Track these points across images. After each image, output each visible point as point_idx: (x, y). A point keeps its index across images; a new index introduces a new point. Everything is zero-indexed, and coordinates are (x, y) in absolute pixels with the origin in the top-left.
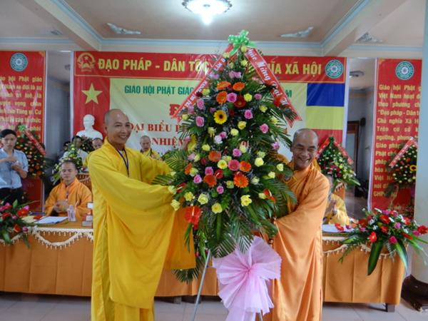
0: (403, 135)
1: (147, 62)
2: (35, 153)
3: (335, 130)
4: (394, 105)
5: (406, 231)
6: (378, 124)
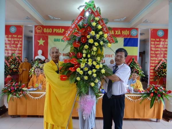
0: (160, 58)
1: (62, 30)
3: (134, 56)
4: (157, 46)
5: (164, 92)
6: (151, 54)
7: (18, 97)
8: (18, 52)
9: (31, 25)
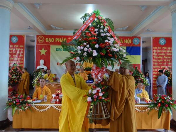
0: (163, 66)
1: (65, 39)
2: (20, 75)
3: (137, 64)
4: (159, 54)
5: (171, 102)
6: (153, 62)
7: (23, 110)
8: (20, 62)
9: (33, 35)
